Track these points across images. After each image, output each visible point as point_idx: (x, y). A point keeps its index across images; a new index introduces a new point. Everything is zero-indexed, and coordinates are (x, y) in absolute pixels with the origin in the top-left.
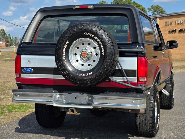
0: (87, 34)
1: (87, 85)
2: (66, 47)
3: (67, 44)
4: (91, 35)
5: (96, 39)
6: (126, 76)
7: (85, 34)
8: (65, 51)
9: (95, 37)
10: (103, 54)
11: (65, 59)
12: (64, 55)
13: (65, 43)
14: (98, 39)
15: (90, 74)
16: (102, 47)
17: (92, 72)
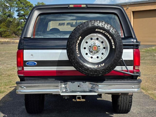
0: (98, 30)
1: (99, 75)
2: (78, 42)
3: (80, 39)
4: (102, 31)
5: (107, 35)
6: (126, 66)
7: (96, 30)
8: (78, 46)
9: (106, 33)
10: (114, 47)
11: (78, 52)
12: (77, 49)
13: (78, 39)
14: (109, 35)
15: (102, 65)
16: (113, 42)
17: (104, 64)
